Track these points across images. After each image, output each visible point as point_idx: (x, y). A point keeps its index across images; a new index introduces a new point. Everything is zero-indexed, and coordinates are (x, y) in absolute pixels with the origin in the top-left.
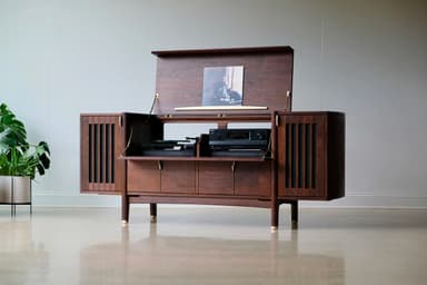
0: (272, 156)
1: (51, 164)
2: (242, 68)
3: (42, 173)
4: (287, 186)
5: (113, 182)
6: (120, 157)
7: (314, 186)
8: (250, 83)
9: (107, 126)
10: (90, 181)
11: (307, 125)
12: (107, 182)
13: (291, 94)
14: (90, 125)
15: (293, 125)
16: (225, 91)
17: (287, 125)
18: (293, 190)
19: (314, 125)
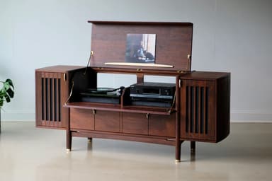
0: (176, 109)
1: (15, 95)
2: (155, 35)
3: (8, 100)
4: (187, 131)
5: (60, 121)
6: (65, 105)
7: (206, 133)
8: (161, 47)
9: (55, 79)
10: (43, 119)
11: (202, 88)
12: (55, 120)
13: (190, 57)
14: (43, 79)
15: (192, 88)
16: (142, 52)
17: (187, 87)
18: (192, 134)
19: (207, 88)
